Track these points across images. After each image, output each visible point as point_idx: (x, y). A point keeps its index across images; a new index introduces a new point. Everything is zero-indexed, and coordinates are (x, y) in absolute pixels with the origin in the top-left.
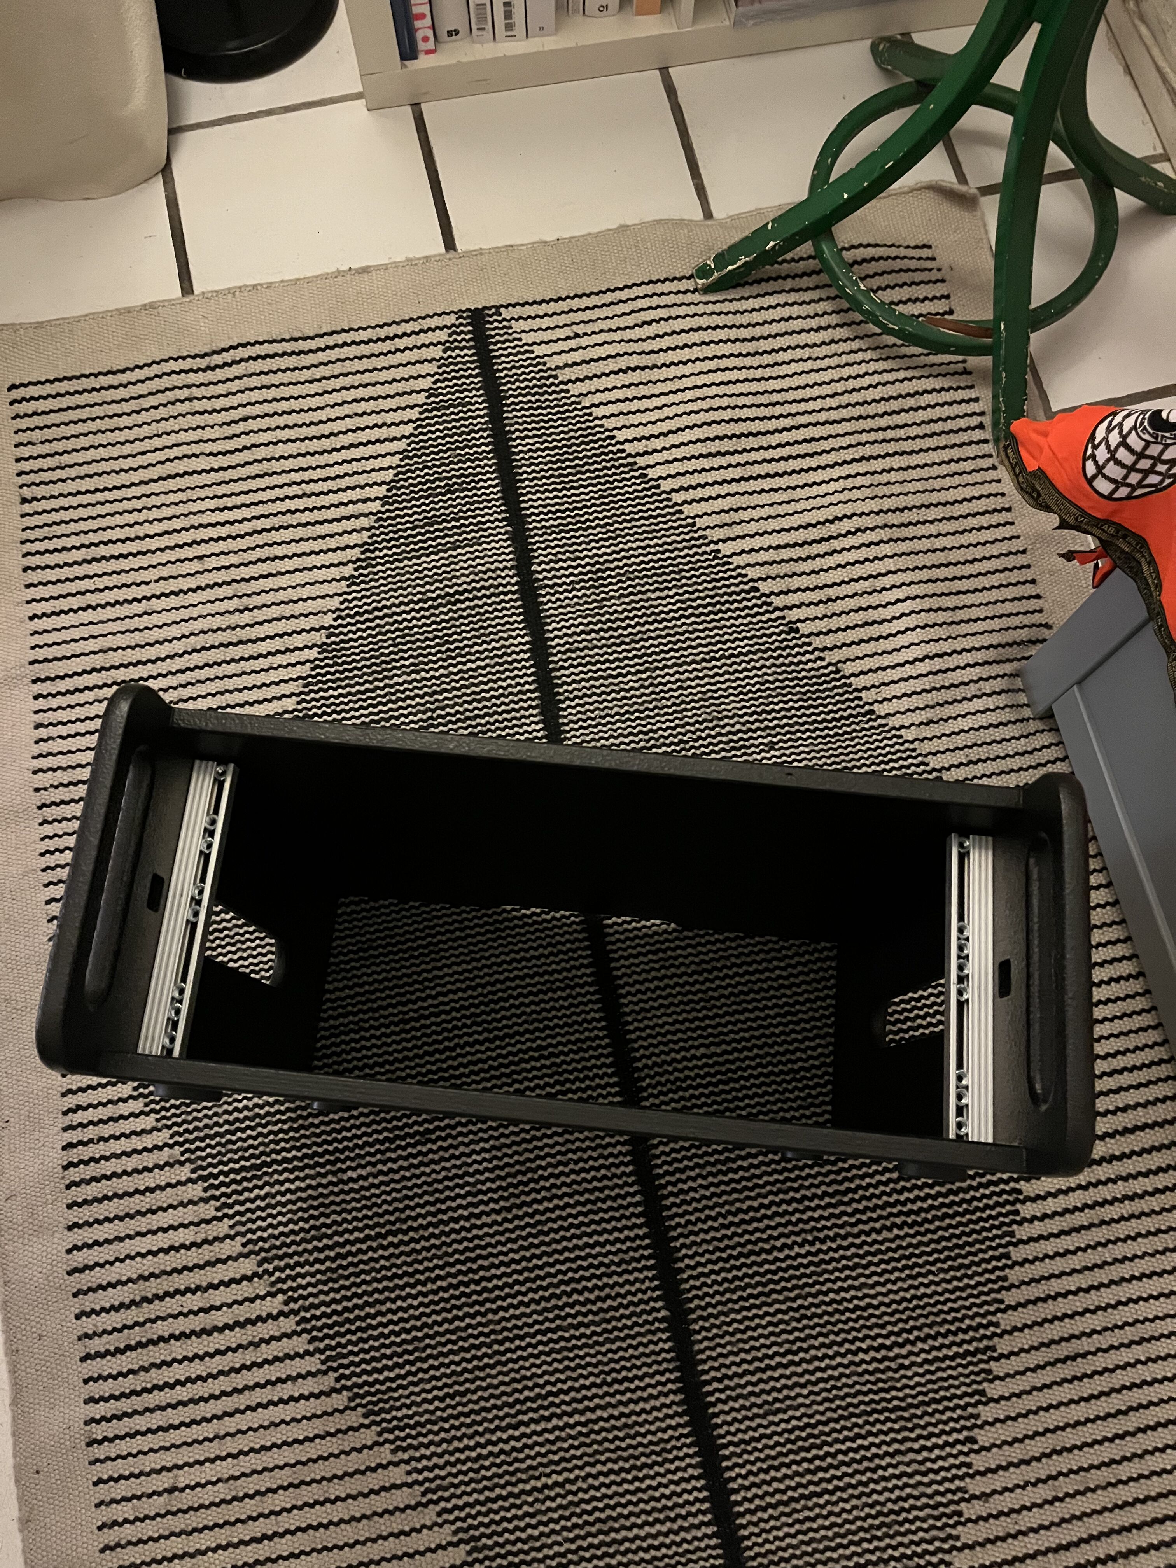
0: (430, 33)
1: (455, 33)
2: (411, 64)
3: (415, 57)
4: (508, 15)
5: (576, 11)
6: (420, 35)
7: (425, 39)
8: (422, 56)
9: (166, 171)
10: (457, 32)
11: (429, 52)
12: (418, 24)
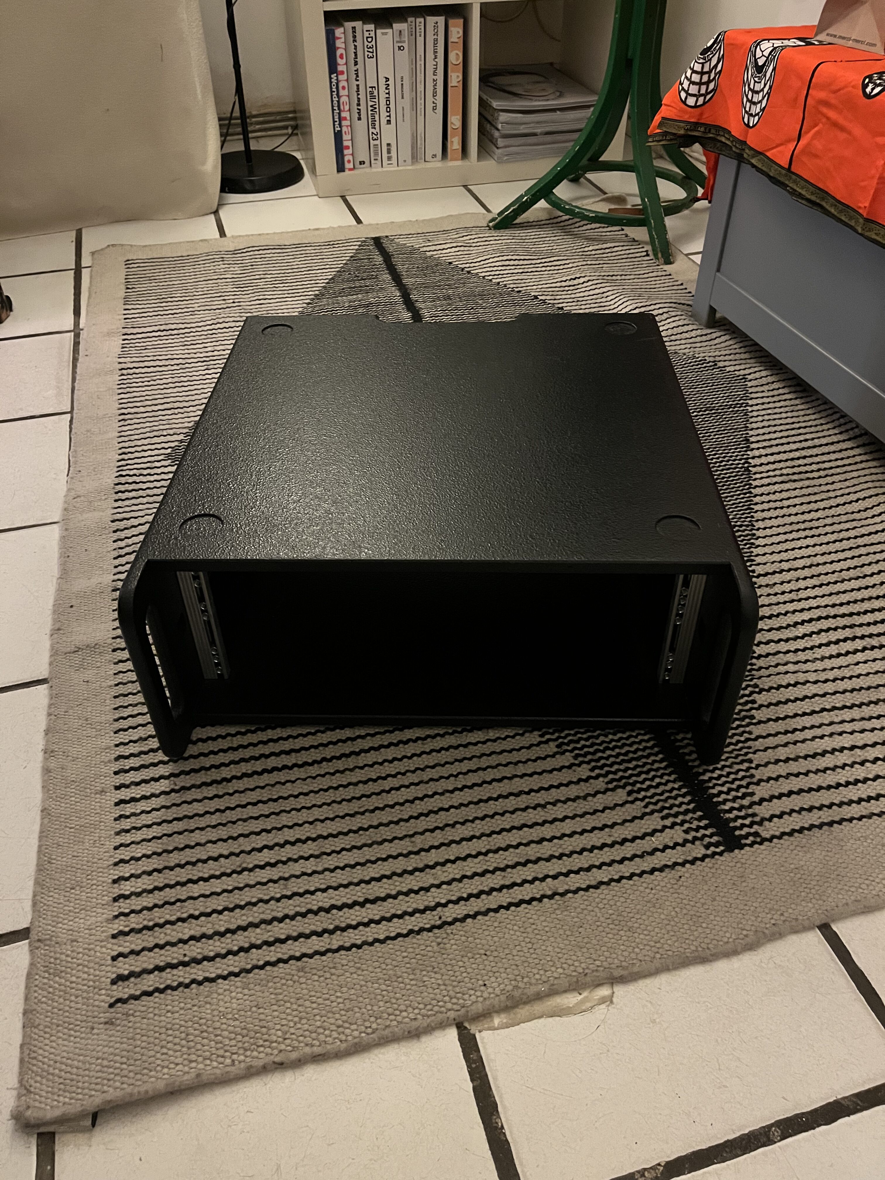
0: (351, 159)
1: (362, 163)
2: (342, 174)
3: (344, 171)
4: (389, 152)
5: (421, 159)
6: (346, 158)
7: (349, 161)
8: (347, 171)
9: (216, 212)
10: (364, 163)
11: (350, 170)
12: (346, 152)
